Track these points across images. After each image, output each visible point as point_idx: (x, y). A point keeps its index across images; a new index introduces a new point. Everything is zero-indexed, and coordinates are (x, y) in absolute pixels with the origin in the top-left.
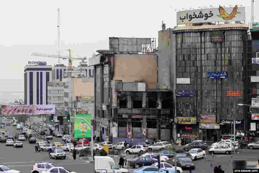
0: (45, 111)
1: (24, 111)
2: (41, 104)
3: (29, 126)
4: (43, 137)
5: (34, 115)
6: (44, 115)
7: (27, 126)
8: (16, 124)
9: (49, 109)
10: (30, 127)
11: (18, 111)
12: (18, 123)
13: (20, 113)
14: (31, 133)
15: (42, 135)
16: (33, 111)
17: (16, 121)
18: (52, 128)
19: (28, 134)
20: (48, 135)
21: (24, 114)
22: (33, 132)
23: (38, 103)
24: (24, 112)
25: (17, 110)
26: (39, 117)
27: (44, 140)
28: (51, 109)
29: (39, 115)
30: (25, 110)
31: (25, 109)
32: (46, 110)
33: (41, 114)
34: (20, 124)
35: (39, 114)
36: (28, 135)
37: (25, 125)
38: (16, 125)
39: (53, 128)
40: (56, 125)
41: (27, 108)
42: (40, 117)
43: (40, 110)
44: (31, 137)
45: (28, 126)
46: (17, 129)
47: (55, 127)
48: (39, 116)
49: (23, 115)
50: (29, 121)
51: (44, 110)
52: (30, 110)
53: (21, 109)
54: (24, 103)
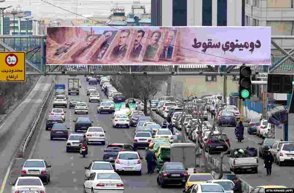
0: (228, 52)
1: (142, 53)
2: (222, 21)
3: (166, 115)
4: (217, 161)
5: (183, 70)
6: (223, 68)
7: (158, 113)
8: (112, 106)
9: (245, 46)
10: (169, 119)
11: (117, 51)
12: (123, 100)
13: (124, 61)
14: (168, 147)
15: (214, 151)
16: (178, 53)
17: (113, 91)
18: (258, 124)
19: (155, 149)
20: (240, 155)
21: (140, 62)
22: (180, 139)
23: (207, 21)
24: (140, 58)
25: (112, 45)
26: (209, 78)
27: (221, 174)
28: (253, 46)
29: (203, 69)
30: (144, 48)
31: (144, 42)
32: (232, 50)
33: (213, 66)
34: (127, 106)
35: (204, 66)
36: (157, 151)
37: (148, 112)
38: (111, 111)
39: (262, 125)
40: (274, 111)
41: (154, 38)
42: (212, 80)
43: (209, 50)
44: (168, 160)
45: (163, 116)
46: (118, 126)
47: (270, 121)
48: (207, 75)
49: (135, 68)
50: (168, 92)
51: (224, 50)
52: (165, 47)
53: (129, 42)
54: (149, 21)
